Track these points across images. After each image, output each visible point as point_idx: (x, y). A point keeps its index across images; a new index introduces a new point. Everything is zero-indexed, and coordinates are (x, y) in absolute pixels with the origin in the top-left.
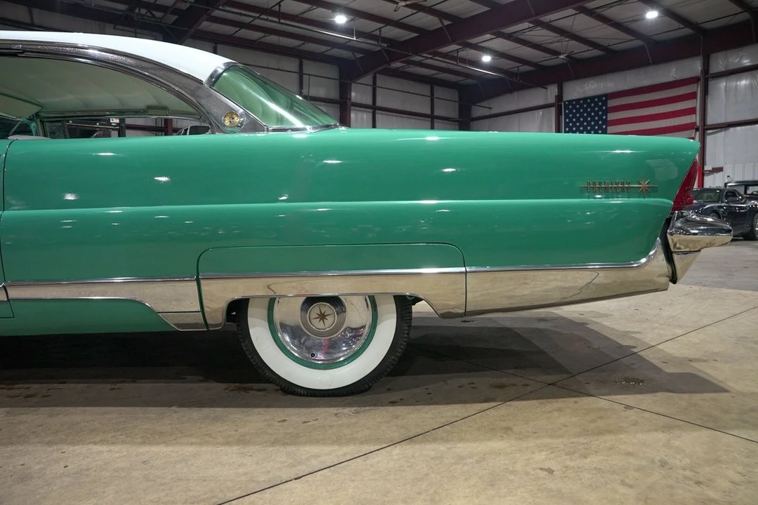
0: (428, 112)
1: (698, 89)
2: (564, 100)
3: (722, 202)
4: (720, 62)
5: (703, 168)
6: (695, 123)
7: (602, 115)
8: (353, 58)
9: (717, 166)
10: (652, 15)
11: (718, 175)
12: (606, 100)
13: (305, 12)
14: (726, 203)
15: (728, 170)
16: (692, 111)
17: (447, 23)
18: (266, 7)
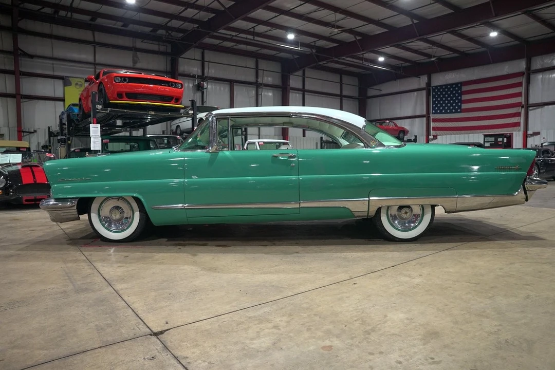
0: (338, 93)
1: (523, 80)
2: (432, 86)
3: (540, 157)
4: (538, 63)
5: (527, 132)
6: (521, 103)
7: (458, 96)
8: (293, 58)
9: (536, 131)
10: (494, 34)
11: (537, 137)
12: (461, 86)
13: (267, 31)
14: (543, 157)
15: (543, 134)
16: (519, 95)
17: (358, 38)
18: (244, 29)
